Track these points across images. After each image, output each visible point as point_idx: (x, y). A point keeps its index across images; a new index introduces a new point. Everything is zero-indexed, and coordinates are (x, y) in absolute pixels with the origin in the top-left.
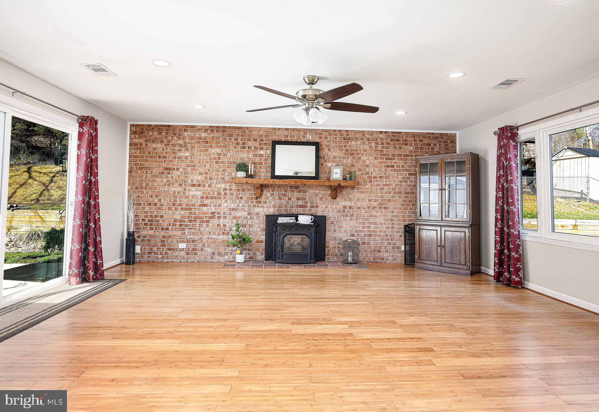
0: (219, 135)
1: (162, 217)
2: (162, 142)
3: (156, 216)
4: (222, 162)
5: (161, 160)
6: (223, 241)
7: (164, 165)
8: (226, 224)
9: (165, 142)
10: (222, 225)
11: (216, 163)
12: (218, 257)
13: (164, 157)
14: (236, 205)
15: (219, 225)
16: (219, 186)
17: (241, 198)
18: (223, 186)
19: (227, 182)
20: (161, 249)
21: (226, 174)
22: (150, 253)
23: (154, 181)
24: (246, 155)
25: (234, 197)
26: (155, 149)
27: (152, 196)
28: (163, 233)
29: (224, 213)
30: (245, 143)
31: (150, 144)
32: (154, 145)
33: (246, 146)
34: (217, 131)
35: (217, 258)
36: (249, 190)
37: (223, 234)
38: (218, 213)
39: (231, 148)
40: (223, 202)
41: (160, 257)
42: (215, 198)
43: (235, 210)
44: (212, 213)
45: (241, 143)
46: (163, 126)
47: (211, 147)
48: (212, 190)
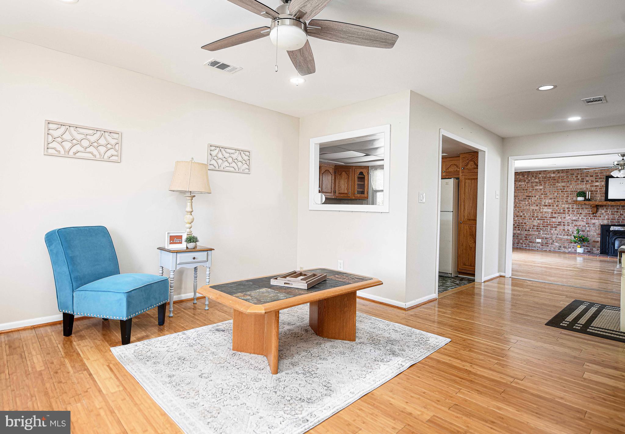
0: (564, 174)
1: (525, 223)
2: (525, 181)
3: (522, 223)
4: (566, 191)
5: (524, 191)
6: (567, 240)
7: (526, 194)
8: (569, 229)
9: (527, 181)
10: (566, 230)
11: (562, 192)
12: (563, 249)
13: (526, 190)
14: (577, 218)
15: (564, 230)
16: (564, 206)
17: (581, 213)
18: (567, 206)
19: (570, 203)
20: (525, 242)
21: (569, 199)
22: (518, 243)
23: (520, 203)
24: (584, 186)
25: (575, 213)
26: (520, 185)
27: (519, 212)
28: (526, 232)
29: (568, 223)
30: (583, 179)
31: (517, 183)
32: (520, 183)
33: (584, 180)
34: (562, 172)
35: (563, 250)
36: (586, 208)
37: (567, 235)
38: (564, 222)
39: (573, 182)
40: (567, 215)
41: (524, 246)
42: (561, 213)
43: (576, 221)
44: (559, 222)
45: (580, 179)
46: (525, 172)
47: (558, 182)
48: (558, 209)
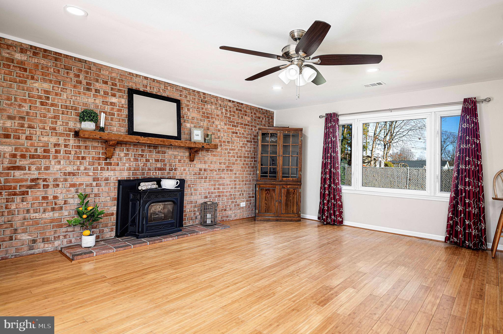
0: (49, 63)
4: (52, 105)
6: (52, 221)
8: (58, 195)
10: (51, 197)
11: (42, 104)
12: (42, 245)
14: (75, 168)
15: (45, 198)
16: (45, 139)
17: (83, 158)
18: (53, 140)
19: (61, 134)
21: (59, 123)
25: (71, 156)
29: (55, 180)
30: (90, 84)
33: (92, 87)
34: (44, 57)
35: (41, 247)
36: (95, 148)
37: (53, 209)
38: (45, 180)
39: (69, 87)
40: (53, 163)
42: (39, 157)
43: (74, 174)
44: (33, 180)
45: (84, 82)
47: (33, 78)
48: (32, 145)
